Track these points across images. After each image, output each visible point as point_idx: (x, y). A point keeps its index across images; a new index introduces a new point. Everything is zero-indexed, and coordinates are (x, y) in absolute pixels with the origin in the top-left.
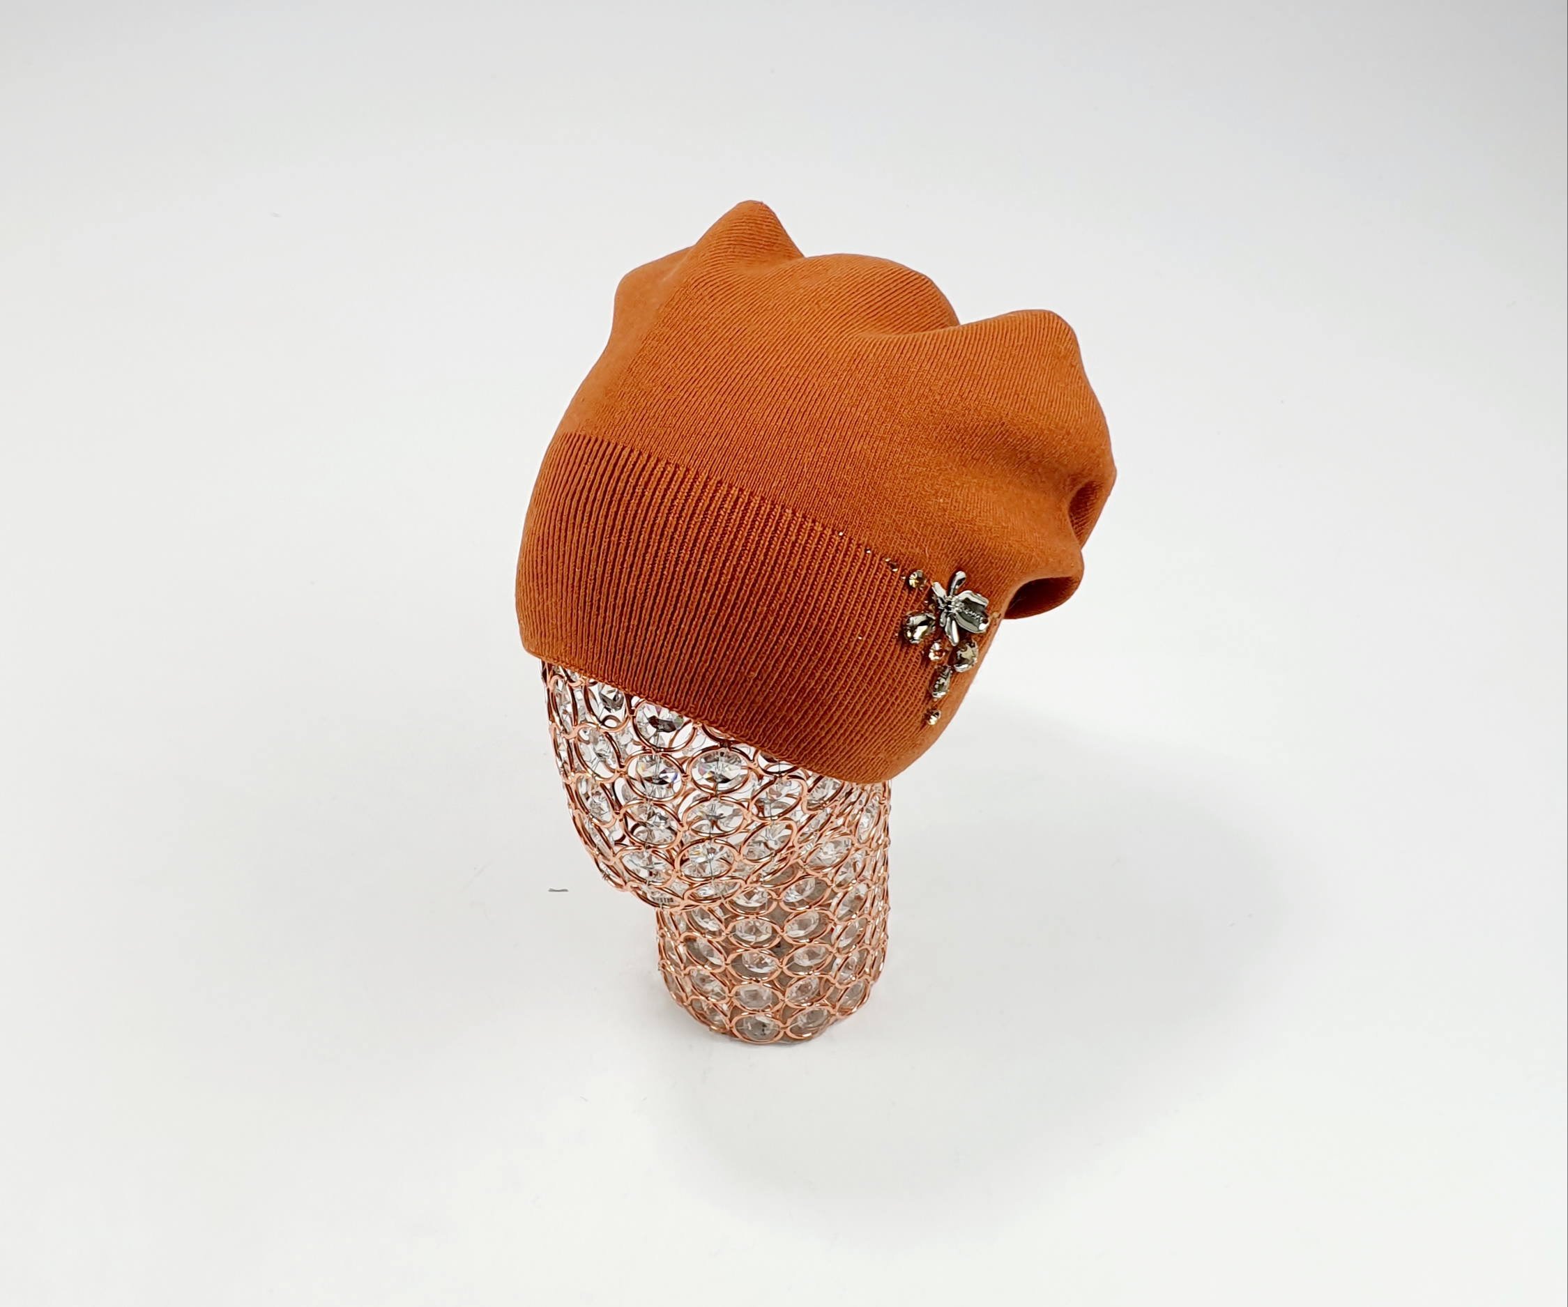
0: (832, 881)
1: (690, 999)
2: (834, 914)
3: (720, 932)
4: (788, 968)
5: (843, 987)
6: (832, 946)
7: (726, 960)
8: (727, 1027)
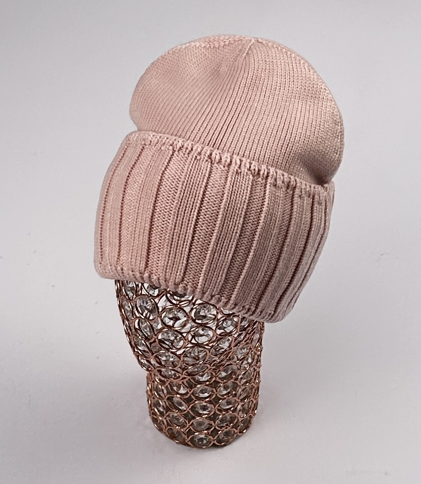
0: (240, 367)
1: (167, 429)
2: (240, 382)
3: (187, 393)
4: (218, 410)
5: (240, 420)
6: (238, 399)
7: (188, 407)
8: (186, 441)
